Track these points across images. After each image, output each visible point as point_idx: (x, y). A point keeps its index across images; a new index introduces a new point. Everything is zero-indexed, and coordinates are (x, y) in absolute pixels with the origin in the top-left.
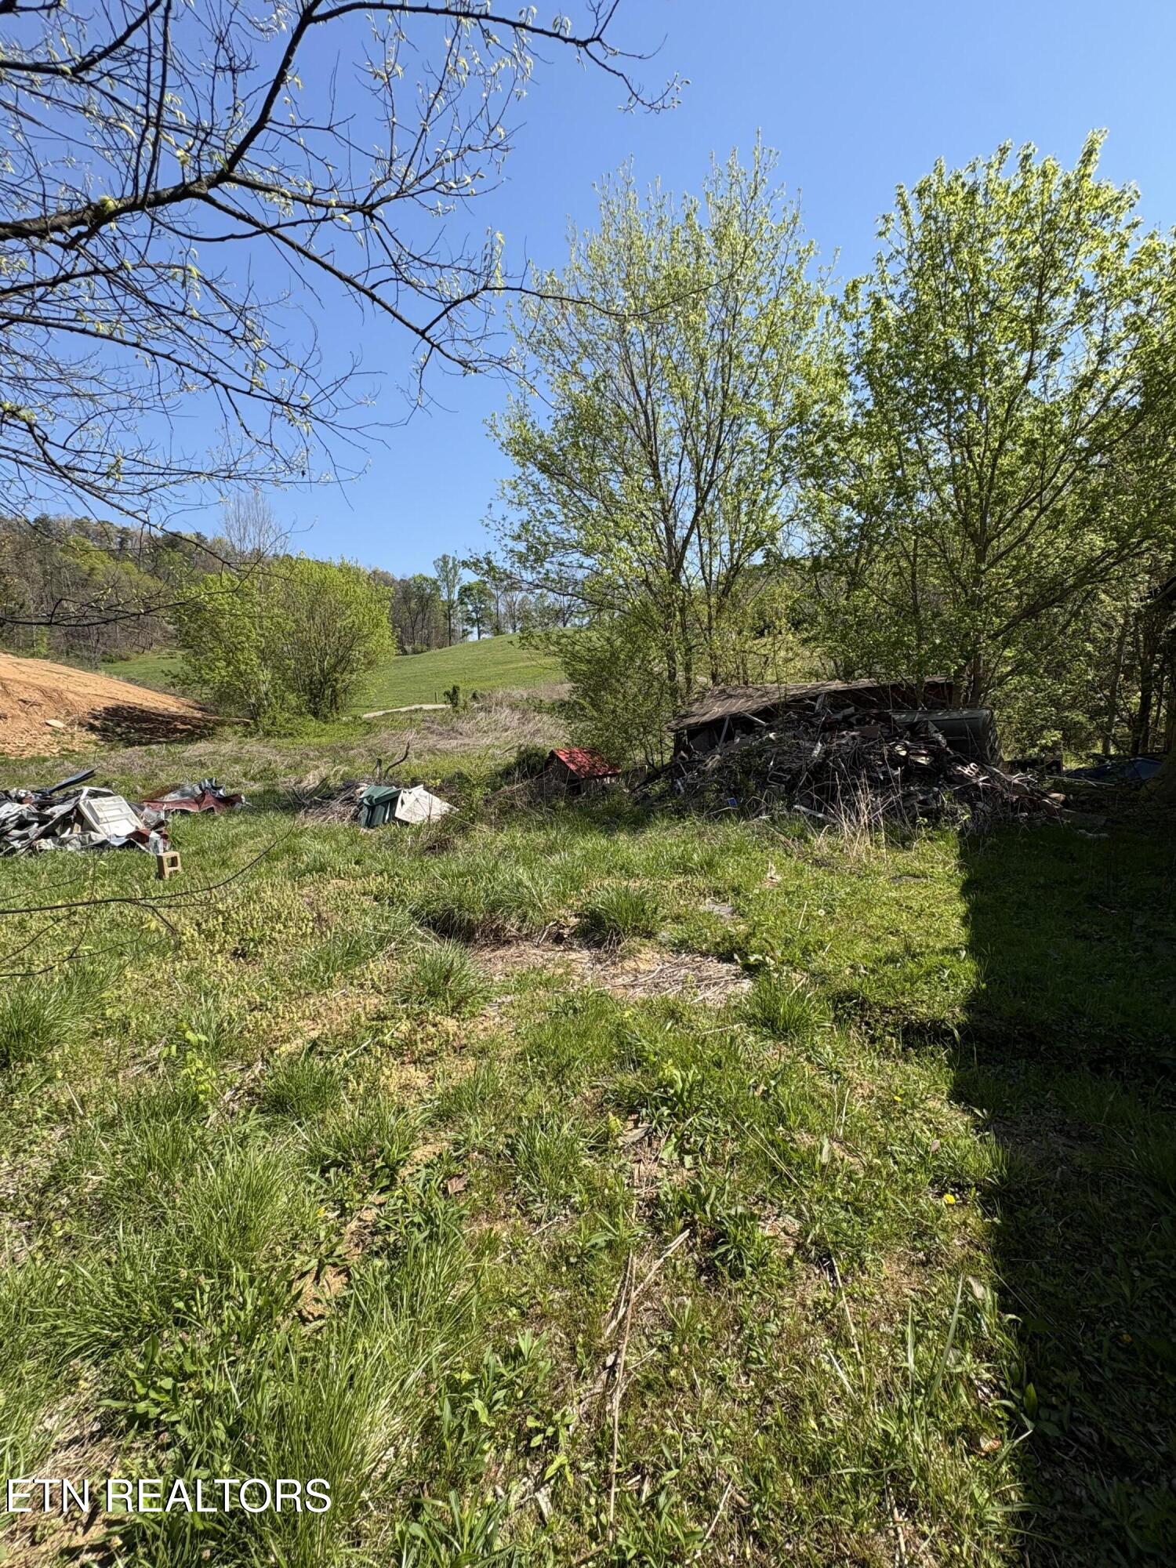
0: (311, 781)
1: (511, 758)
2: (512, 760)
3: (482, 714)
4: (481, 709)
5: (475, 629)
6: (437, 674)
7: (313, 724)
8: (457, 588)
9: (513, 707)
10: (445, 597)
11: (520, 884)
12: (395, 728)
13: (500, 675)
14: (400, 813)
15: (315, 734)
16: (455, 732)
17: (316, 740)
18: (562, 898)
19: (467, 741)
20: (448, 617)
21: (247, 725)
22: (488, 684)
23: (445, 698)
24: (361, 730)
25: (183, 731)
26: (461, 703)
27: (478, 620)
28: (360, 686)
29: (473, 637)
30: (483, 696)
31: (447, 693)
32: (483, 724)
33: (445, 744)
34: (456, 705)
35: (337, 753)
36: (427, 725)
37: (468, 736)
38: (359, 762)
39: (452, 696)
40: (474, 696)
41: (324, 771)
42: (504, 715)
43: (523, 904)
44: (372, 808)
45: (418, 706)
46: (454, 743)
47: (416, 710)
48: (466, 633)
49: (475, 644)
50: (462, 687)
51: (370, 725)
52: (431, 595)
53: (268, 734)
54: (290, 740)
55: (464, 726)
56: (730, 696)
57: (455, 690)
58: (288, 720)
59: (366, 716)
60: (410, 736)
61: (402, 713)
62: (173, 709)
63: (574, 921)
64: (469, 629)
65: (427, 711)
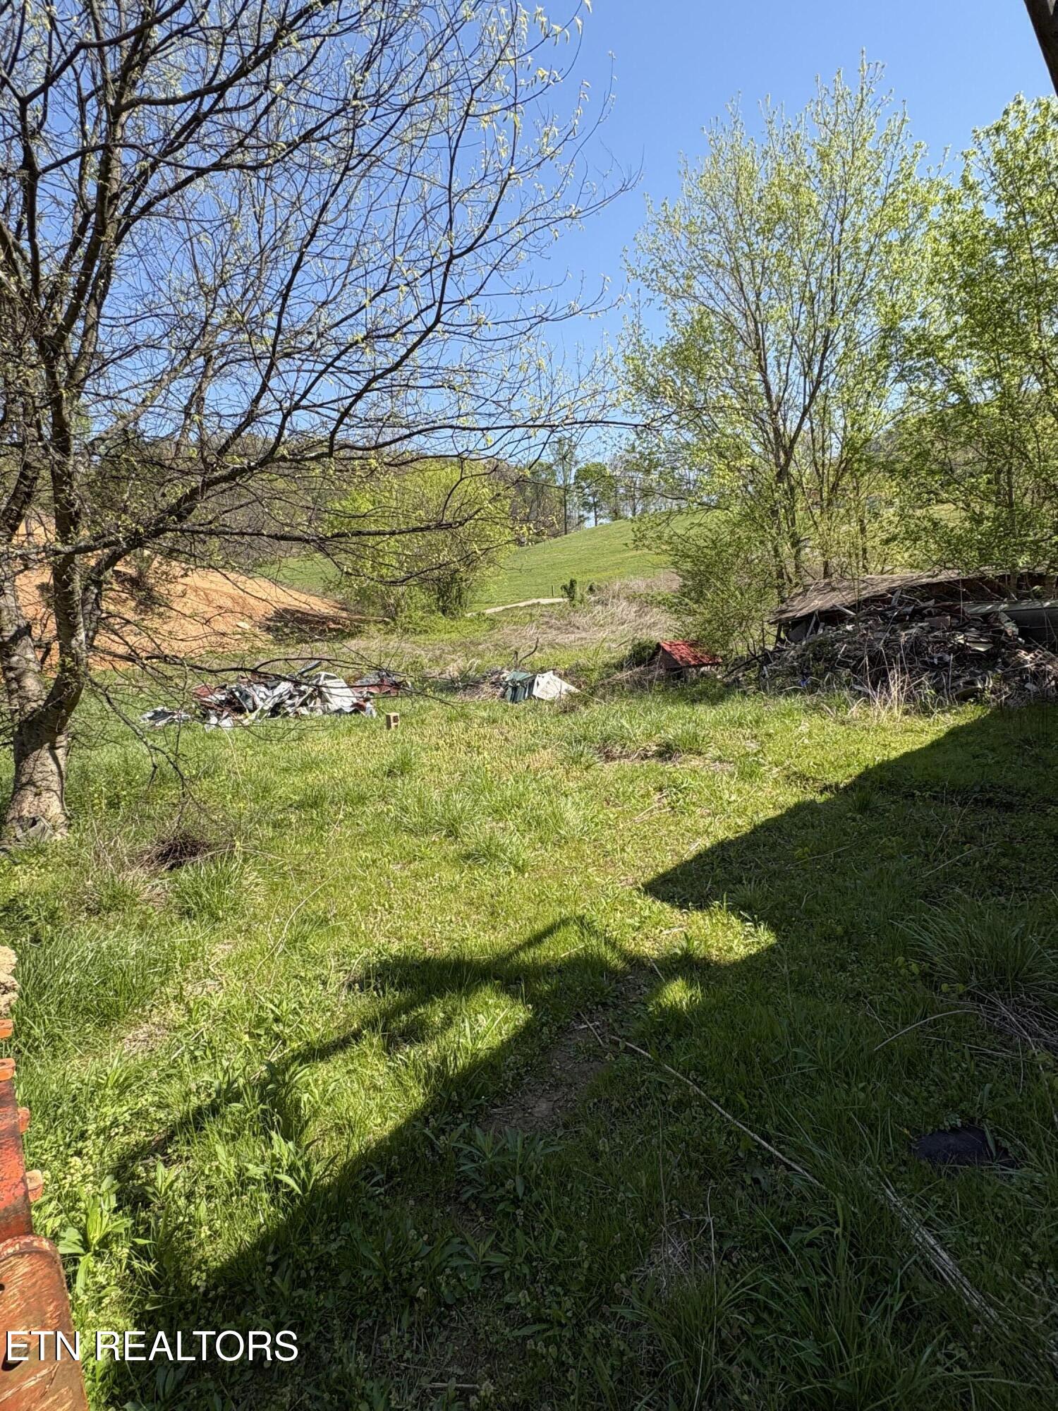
0: (453, 671)
1: (626, 651)
2: (627, 653)
3: (599, 607)
4: (598, 602)
5: (592, 514)
6: (553, 566)
7: (442, 621)
8: (574, 470)
9: (631, 599)
10: (560, 482)
11: (623, 726)
12: (515, 623)
13: (618, 565)
14: (536, 692)
15: (445, 632)
16: (571, 626)
17: (447, 636)
18: (649, 736)
19: (584, 635)
20: (564, 503)
21: (387, 624)
22: (605, 574)
23: (563, 592)
24: (485, 626)
25: (335, 630)
26: (578, 596)
27: (595, 504)
28: (482, 583)
29: (590, 524)
30: (600, 589)
31: (564, 587)
32: (600, 617)
33: (562, 638)
34: (572, 598)
35: (468, 647)
36: (545, 619)
37: (584, 630)
38: (488, 655)
39: (570, 590)
40: (591, 589)
41: (461, 663)
42: (623, 609)
43: (623, 739)
44: (515, 689)
45: (535, 601)
46: (572, 637)
47: (533, 605)
48: (582, 519)
49: (592, 531)
50: (578, 579)
51: (493, 622)
52: (546, 481)
53: (406, 631)
54: (423, 637)
55: (580, 620)
56: (834, 589)
57: (573, 583)
58: (422, 618)
59: (488, 611)
60: (531, 631)
61: (521, 608)
62: (323, 610)
63: (655, 748)
64: (585, 514)
65: (546, 606)
